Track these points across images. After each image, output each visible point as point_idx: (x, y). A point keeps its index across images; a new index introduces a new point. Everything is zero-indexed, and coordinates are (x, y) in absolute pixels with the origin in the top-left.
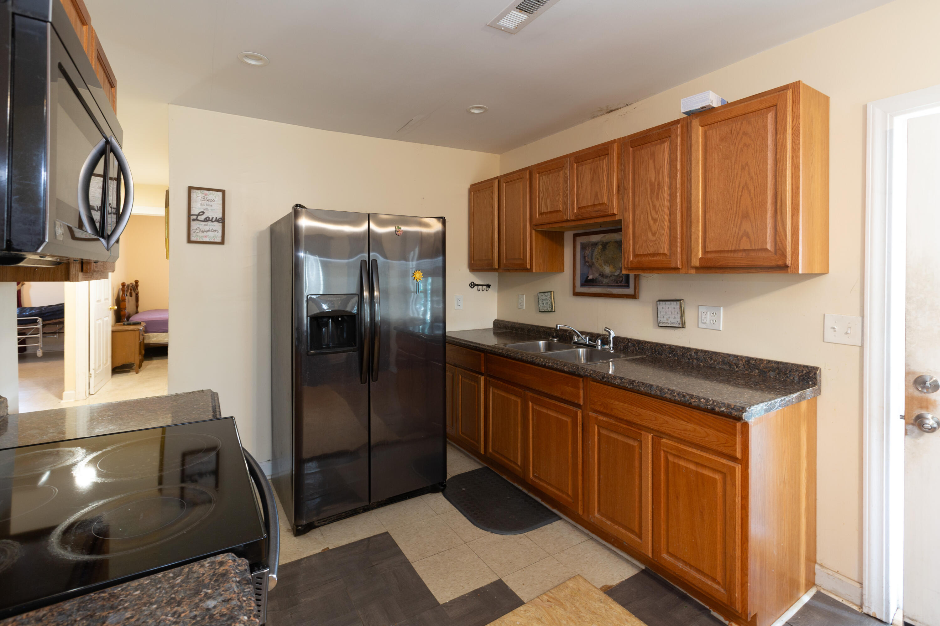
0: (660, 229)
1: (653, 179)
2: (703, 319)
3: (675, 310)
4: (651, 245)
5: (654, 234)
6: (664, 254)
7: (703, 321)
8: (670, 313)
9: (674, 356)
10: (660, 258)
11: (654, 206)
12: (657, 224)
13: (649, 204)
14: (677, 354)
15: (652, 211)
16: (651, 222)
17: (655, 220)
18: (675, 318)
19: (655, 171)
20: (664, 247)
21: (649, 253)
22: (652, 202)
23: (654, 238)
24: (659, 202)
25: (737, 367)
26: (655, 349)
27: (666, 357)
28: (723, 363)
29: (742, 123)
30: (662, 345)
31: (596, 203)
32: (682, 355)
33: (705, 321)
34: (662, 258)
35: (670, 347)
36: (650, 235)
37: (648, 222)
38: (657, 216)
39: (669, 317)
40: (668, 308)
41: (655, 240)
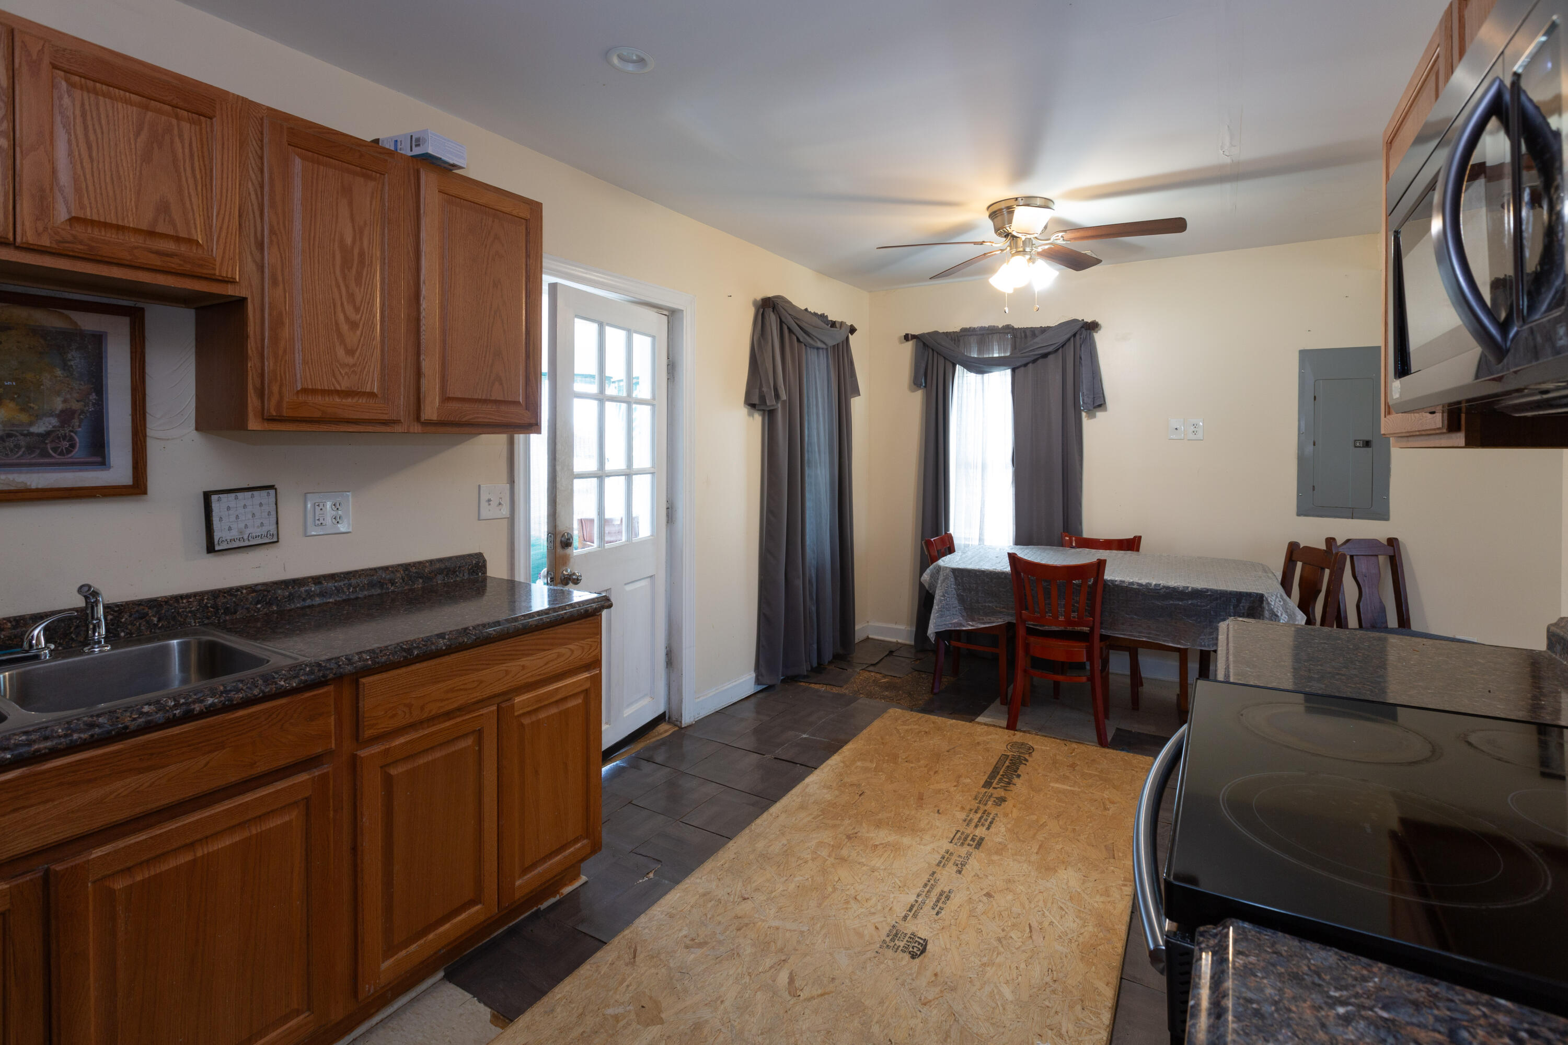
0: (363, 345)
1: (349, 240)
2: (317, 518)
3: (262, 508)
4: (343, 372)
5: (350, 352)
6: (372, 395)
7: (317, 522)
8: (250, 516)
9: (270, 604)
10: (360, 401)
11: (351, 297)
12: (358, 333)
13: (338, 287)
14: (277, 598)
15: (345, 304)
16: (345, 328)
17: (354, 325)
18: (262, 525)
19: (354, 227)
20: (373, 381)
21: (339, 388)
22: (347, 287)
23: (350, 360)
24: (362, 289)
25: (392, 584)
26: (215, 607)
27: (249, 612)
28: (371, 585)
29: (493, 222)
30: (230, 592)
31: (161, 228)
32: (289, 596)
33: (321, 521)
34: (364, 401)
35: (252, 589)
36: (341, 352)
37: (337, 324)
38: (359, 317)
39: (246, 526)
40: (245, 507)
41: (354, 365)
